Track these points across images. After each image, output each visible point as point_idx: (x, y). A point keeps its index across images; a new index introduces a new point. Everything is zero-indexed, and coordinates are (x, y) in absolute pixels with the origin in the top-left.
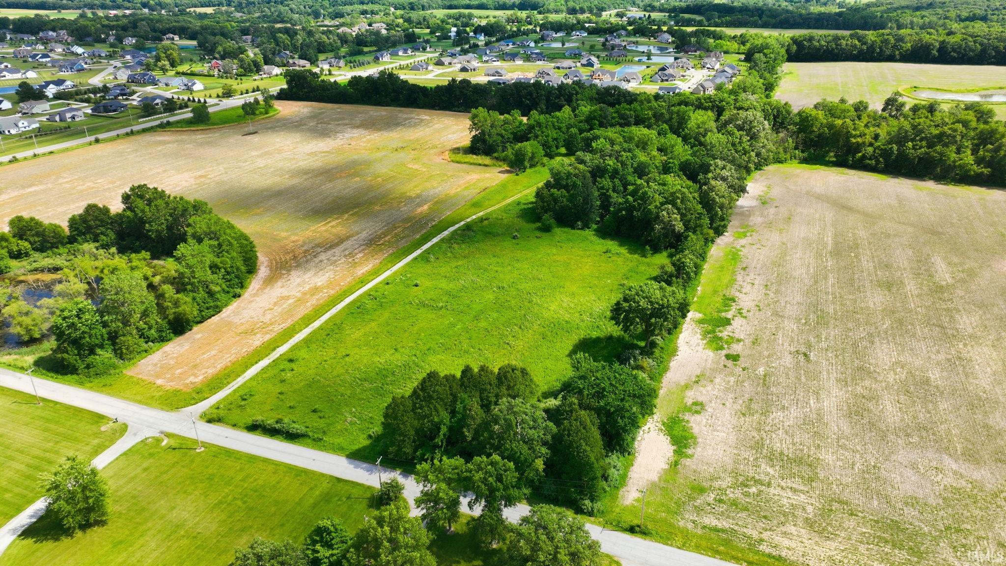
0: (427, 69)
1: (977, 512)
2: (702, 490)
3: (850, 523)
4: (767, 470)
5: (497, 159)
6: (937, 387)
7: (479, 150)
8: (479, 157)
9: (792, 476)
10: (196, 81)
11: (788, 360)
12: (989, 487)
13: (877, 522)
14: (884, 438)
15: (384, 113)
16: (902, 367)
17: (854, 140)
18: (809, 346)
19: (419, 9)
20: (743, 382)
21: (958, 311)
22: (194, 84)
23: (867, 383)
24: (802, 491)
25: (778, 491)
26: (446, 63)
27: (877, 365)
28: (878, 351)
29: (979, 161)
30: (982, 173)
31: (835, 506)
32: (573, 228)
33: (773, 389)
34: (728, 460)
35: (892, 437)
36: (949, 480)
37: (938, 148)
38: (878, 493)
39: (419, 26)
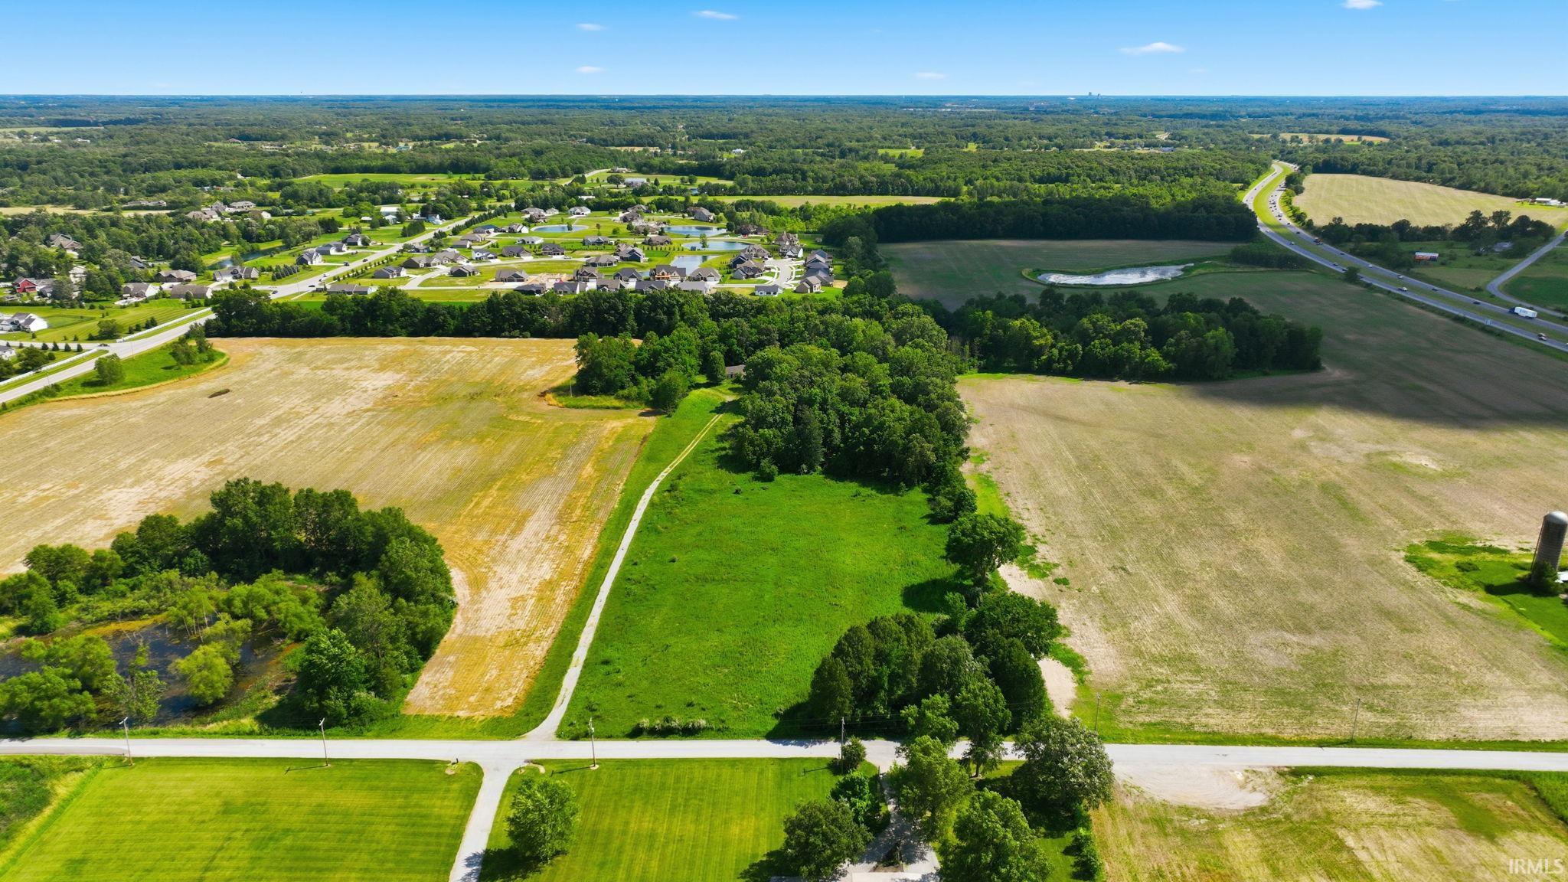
0: (398, 275)
1: (1329, 669)
2: (1119, 698)
3: (1249, 697)
4: (1161, 671)
5: (627, 398)
6: (1245, 578)
7: (595, 388)
8: (598, 398)
9: (1181, 671)
10: (33, 316)
11: (1111, 576)
12: (1327, 649)
13: (1266, 692)
14: (1231, 627)
15: (402, 347)
16: (1210, 566)
17: (1036, 342)
18: (1121, 560)
19: (289, 174)
20: (1087, 602)
21: (1224, 510)
22: (30, 321)
23: (1190, 584)
24: (1197, 681)
25: (1178, 685)
26: (422, 265)
27: (1189, 568)
28: (1180, 555)
29: (1166, 356)
30: (1170, 368)
31: (1229, 687)
32: (798, 473)
33: (1117, 604)
34: (1125, 671)
35: (1237, 626)
36: (1296, 651)
37: (1125, 344)
38: (1255, 672)
39: (313, 204)
